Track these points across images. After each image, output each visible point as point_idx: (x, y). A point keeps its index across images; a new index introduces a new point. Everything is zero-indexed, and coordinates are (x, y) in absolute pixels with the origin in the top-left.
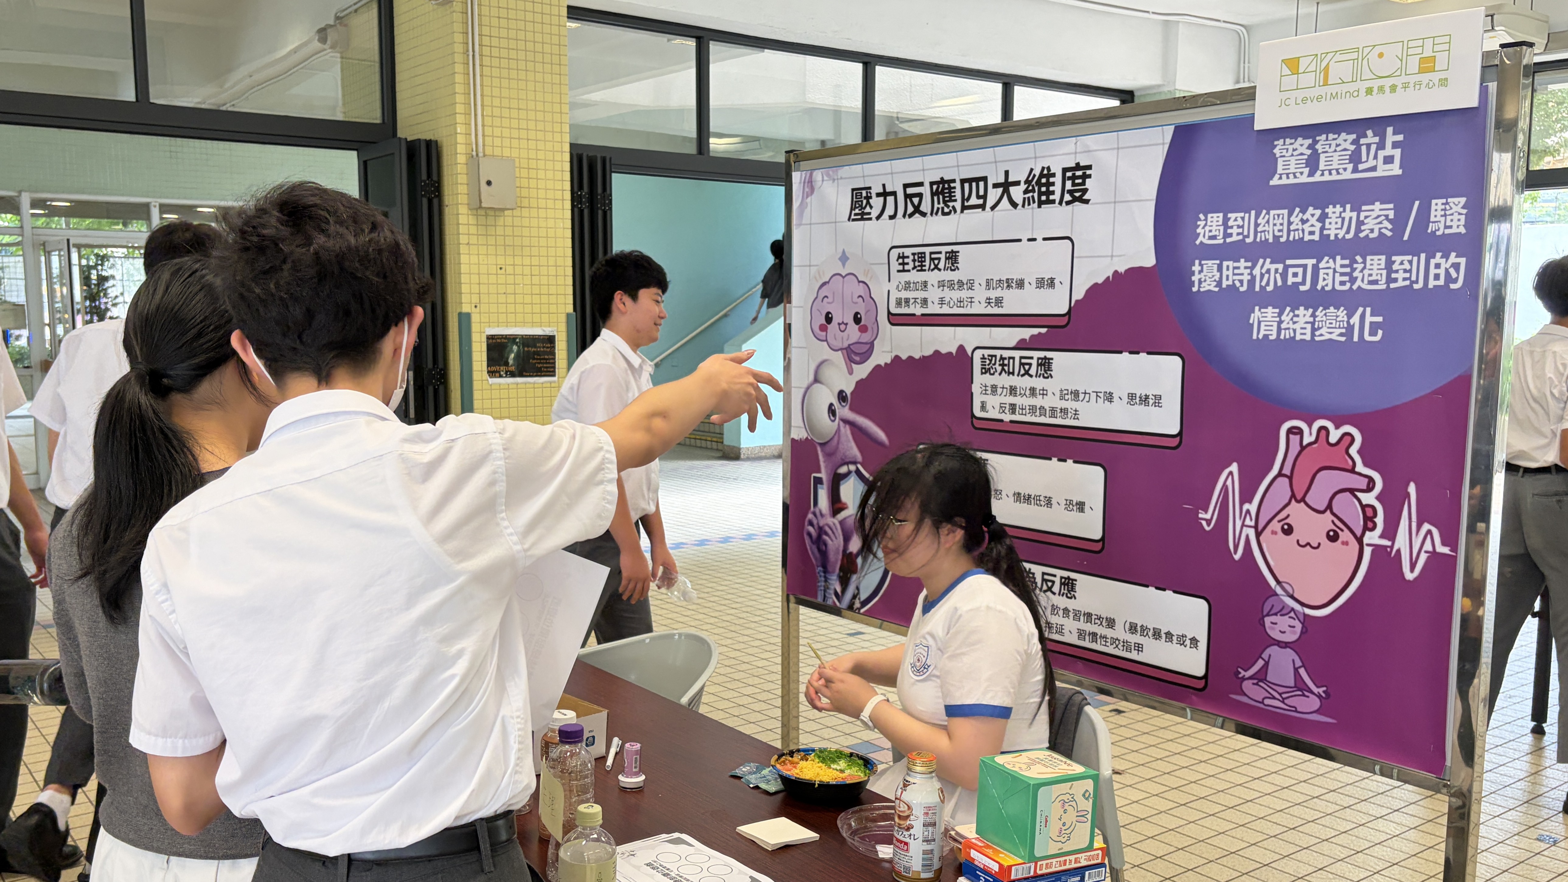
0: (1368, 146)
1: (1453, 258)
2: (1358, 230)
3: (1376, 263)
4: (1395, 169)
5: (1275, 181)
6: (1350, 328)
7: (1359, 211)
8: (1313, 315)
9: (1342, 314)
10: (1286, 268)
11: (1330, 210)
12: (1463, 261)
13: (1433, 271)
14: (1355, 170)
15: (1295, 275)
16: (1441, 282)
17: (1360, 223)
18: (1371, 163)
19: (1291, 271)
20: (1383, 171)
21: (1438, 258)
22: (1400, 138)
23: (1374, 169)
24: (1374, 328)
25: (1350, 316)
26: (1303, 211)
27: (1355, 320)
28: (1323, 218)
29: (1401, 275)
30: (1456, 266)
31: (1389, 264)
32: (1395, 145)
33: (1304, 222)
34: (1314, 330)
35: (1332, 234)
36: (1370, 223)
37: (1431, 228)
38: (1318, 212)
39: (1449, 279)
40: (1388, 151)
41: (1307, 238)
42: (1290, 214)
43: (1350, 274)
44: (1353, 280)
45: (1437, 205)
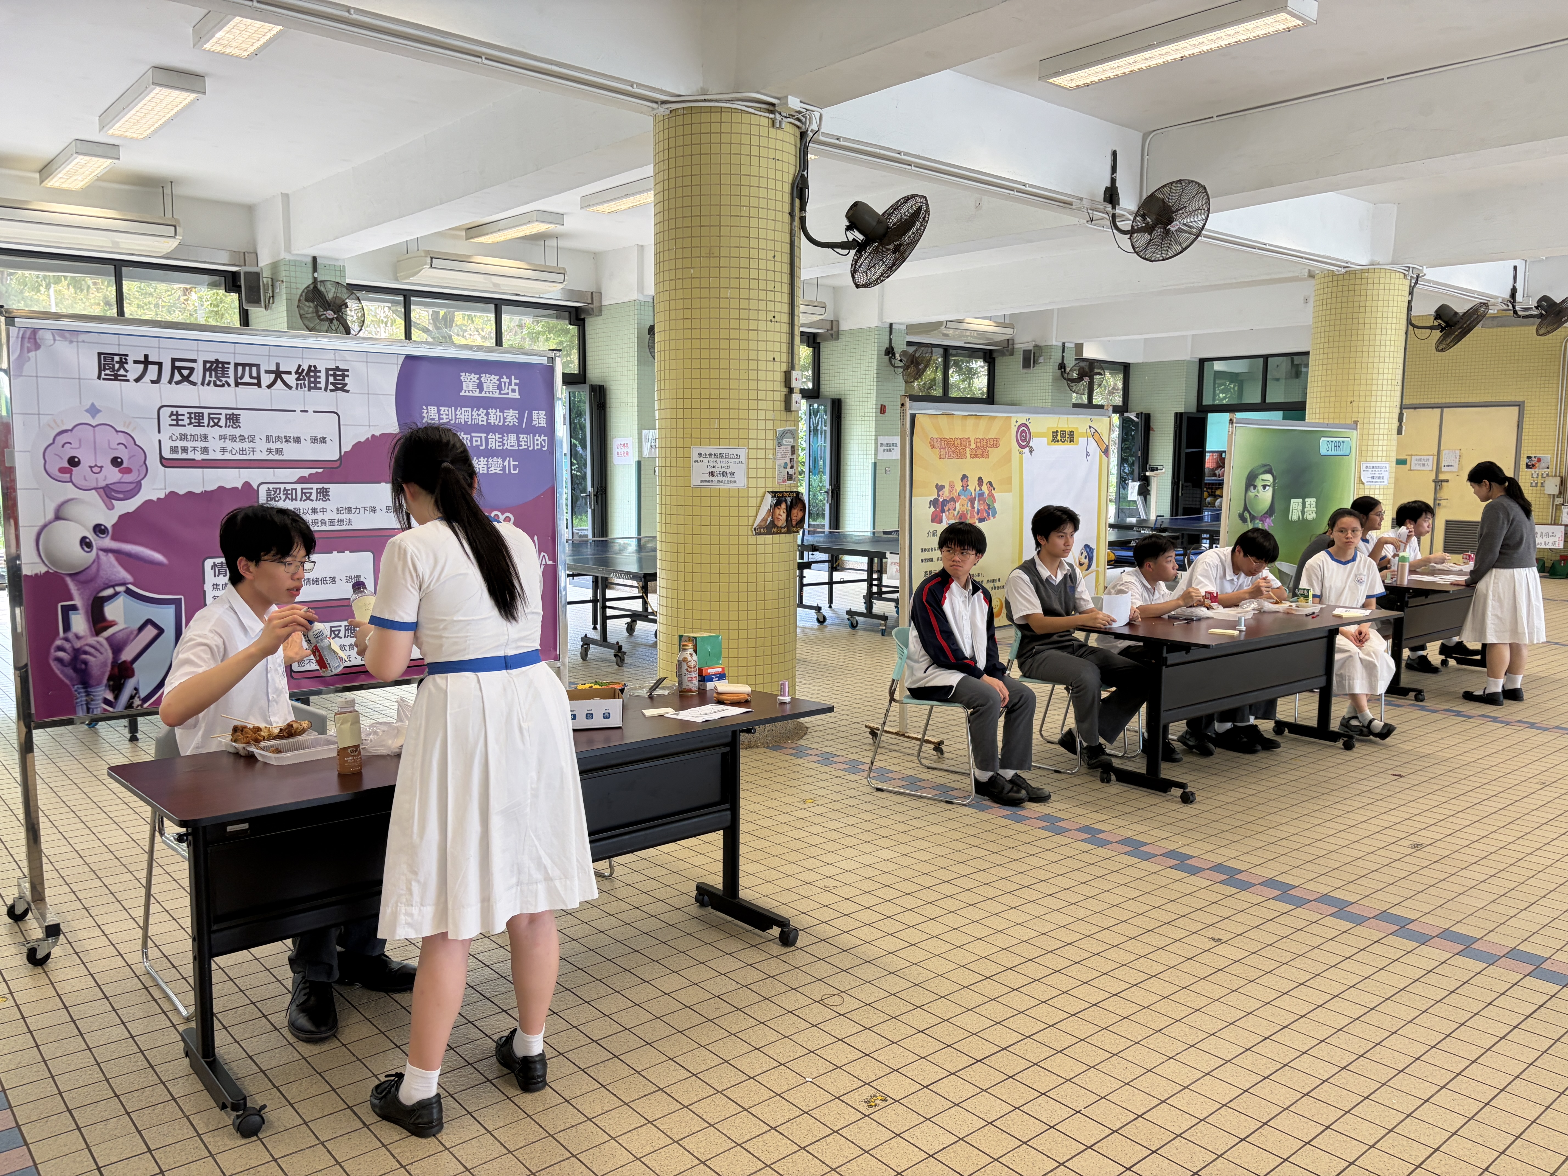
0: (505, 383)
1: (543, 437)
2: (504, 422)
3: (512, 437)
4: (516, 395)
5: (462, 393)
6: (504, 467)
7: (504, 413)
8: (487, 461)
9: (500, 460)
10: (472, 437)
11: (490, 411)
12: (546, 438)
13: (536, 442)
14: (500, 393)
15: (477, 441)
16: (539, 447)
17: (505, 419)
18: (506, 391)
19: (474, 439)
20: (512, 395)
21: (537, 437)
22: (517, 381)
23: (508, 394)
24: (515, 467)
25: (504, 461)
26: (478, 410)
27: (506, 463)
28: (487, 414)
29: (523, 443)
30: (544, 440)
31: (518, 438)
32: (516, 384)
33: (479, 415)
34: (488, 468)
35: (492, 422)
36: (509, 419)
37: (534, 423)
38: (485, 411)
39: (542, 446)
40: (513, 387)
41: (481, 423)
42: (472, 411)
43: (502, 442)
44: (503, 445)
45: (535, 413)
